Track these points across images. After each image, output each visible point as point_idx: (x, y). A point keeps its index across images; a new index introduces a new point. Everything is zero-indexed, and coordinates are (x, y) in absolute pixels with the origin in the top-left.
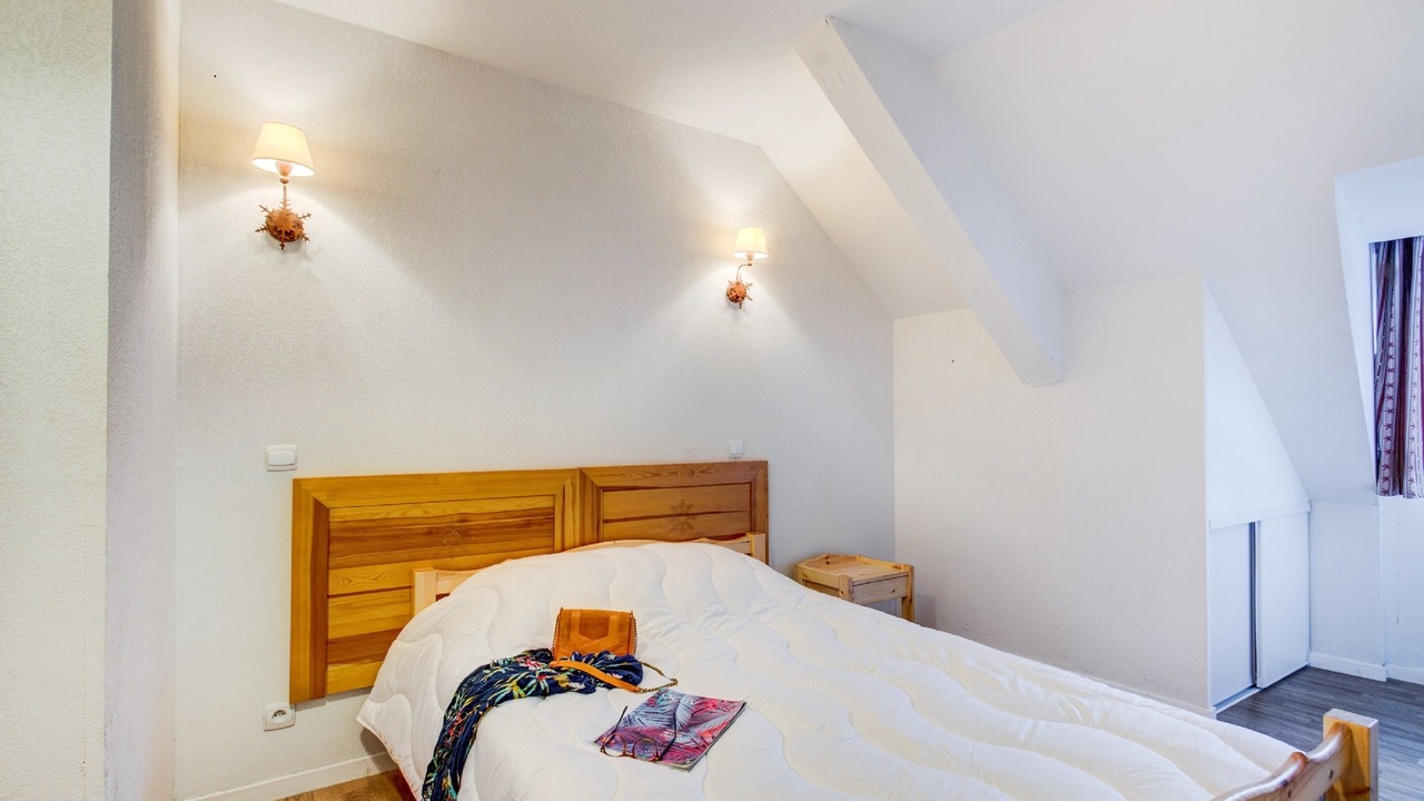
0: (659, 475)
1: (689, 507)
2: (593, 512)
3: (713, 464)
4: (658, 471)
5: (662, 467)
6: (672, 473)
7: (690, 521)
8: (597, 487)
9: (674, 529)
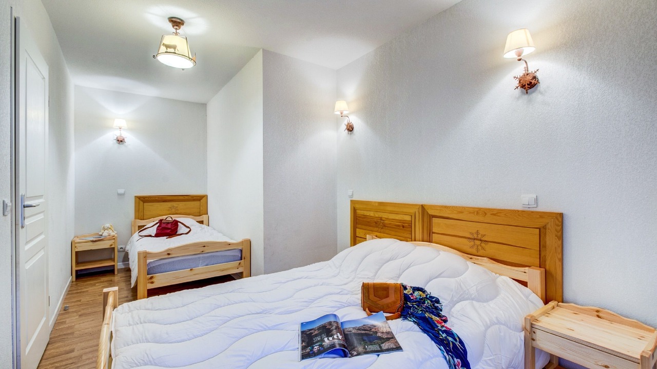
0: (462, 212)
1: (484, 236)
2: (427, 227)
3: (502, 210)
4: (461, 210)
5: (464, 208)
6: (470, 213)
7: (483, 245)
8: (429, 215)
9: (472, 247)
